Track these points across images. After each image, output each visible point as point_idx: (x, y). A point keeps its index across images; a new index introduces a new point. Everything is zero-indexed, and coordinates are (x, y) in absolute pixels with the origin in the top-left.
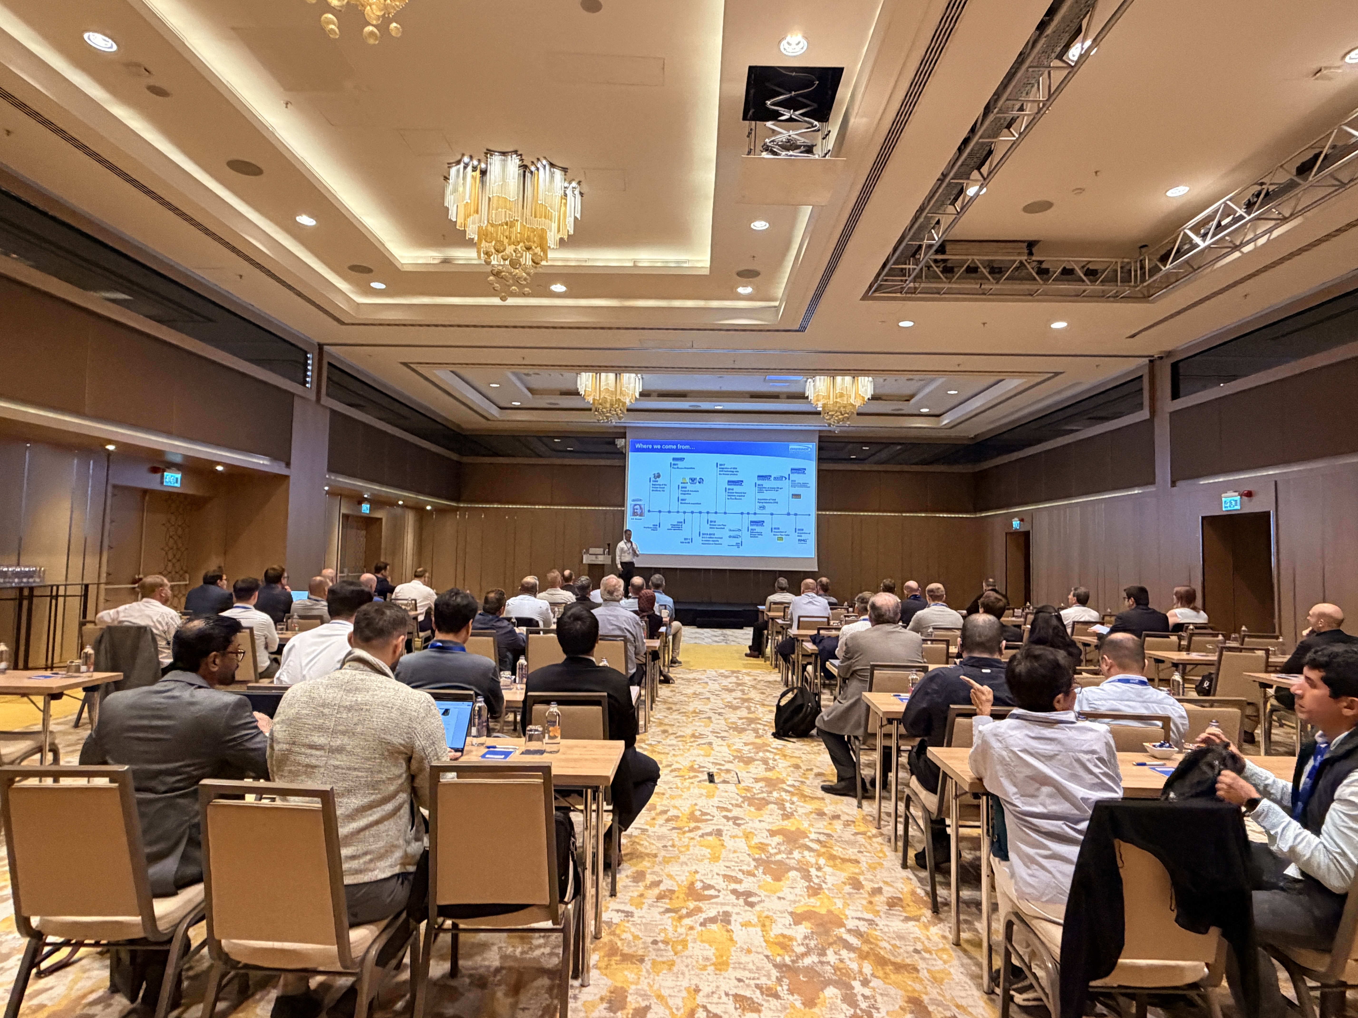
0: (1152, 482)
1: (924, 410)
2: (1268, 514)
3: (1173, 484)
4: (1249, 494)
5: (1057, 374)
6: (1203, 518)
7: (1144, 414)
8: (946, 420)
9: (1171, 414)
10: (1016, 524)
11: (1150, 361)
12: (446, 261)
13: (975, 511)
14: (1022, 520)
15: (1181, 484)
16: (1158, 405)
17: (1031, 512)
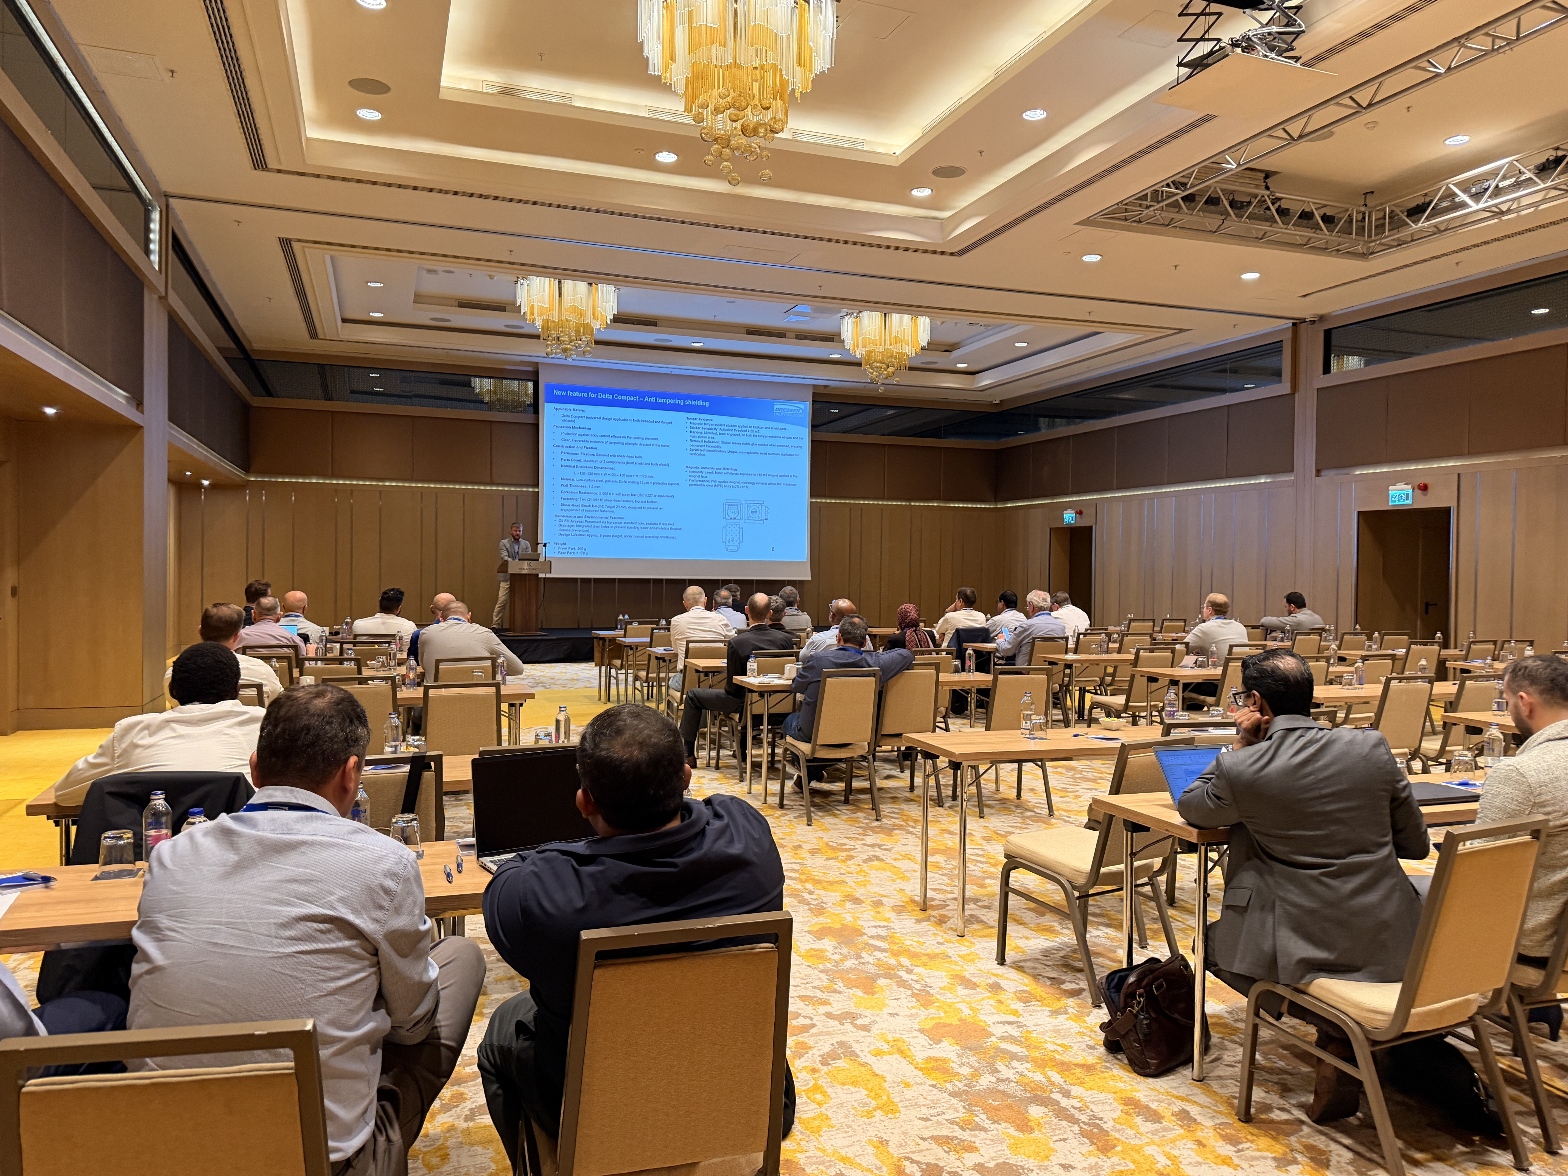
0: (1290, 469)
1: (962, 366)
2: (1447, 510)
3: (1318, 473)
4: (1424, 488)
5: (1181, 330)
6: (1359, 512)
7: (1284, 388)
8: (986, 380)
9: (1318, 389)
10: (1069, 517)
11: (1294, 324)
12: (507, 92)
13: (996, 501)
14: (1080, 513)
15: (1329, 475)
16: (1302, 377)
17: (1095, 504)
